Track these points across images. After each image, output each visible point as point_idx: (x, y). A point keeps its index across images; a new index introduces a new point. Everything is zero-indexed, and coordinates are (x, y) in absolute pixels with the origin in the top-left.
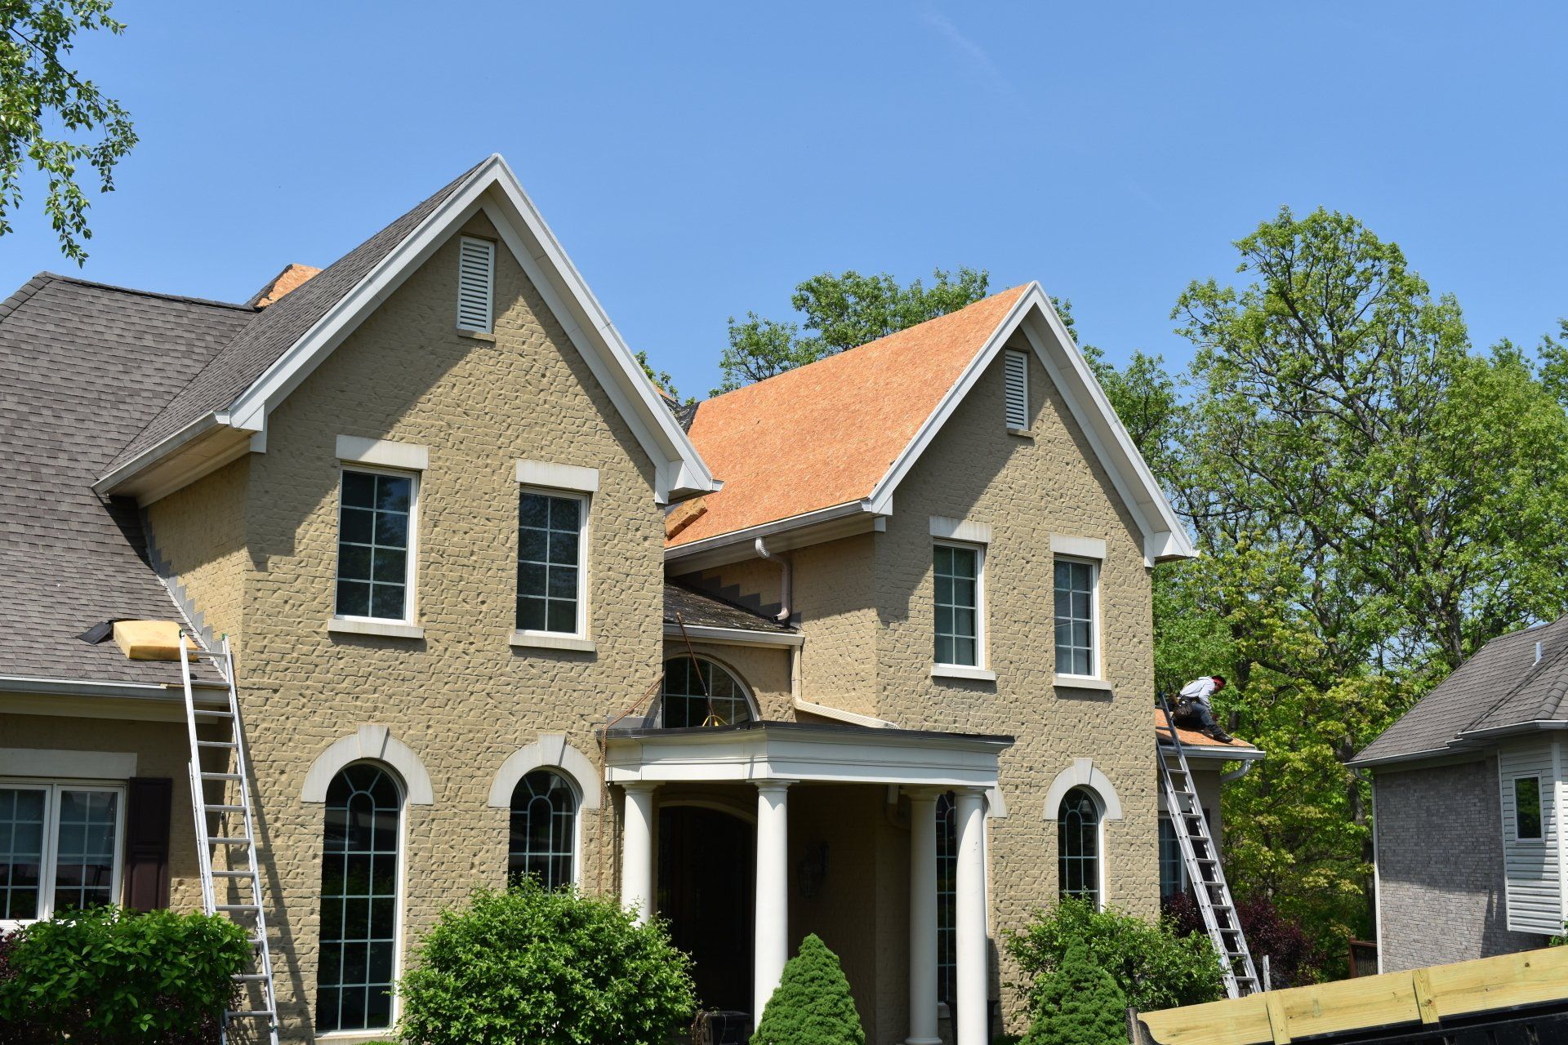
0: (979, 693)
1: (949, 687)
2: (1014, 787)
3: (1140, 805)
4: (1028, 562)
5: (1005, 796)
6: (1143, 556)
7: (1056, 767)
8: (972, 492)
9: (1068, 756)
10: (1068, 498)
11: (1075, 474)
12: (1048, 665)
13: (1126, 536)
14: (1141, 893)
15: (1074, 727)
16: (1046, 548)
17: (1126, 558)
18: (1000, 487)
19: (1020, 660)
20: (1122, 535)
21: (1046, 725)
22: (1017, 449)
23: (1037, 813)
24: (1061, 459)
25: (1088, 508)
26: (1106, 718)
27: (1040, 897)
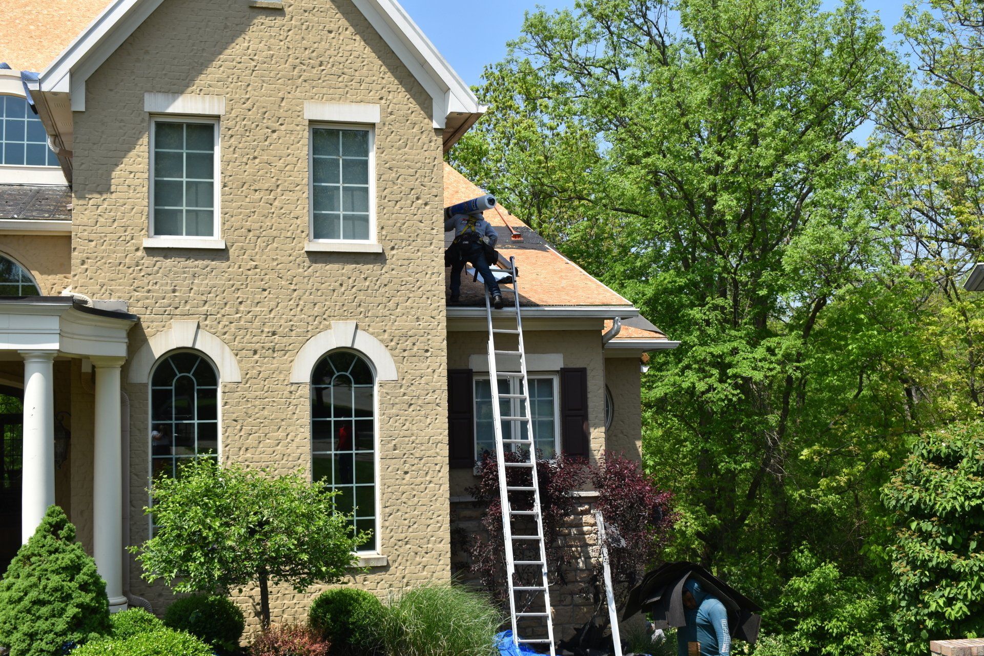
0: (206, 262)
1: (166, 257)
2: (252, 352)
3: (424, 365)
4: (274, 131)
5: (240, 362)
6: (430, 117)
7: (308, 331)
8: (199, 66)
9: (325, 319)
10: (329, 66)
11: (340, 42)
12: (299, 231)
13: (408, 99)
14: (423, 453)
15: (334, 290)
16: (299, 116)
17: (407, 120)
18: (238, 60)
19: (261, 227)
20: (401, 98)
21: (295, 290)
22: (262, 21)
23: (282, 377)
24: (321, 28)
25: (357, 74)
26: (377, 280)
27: (285, 459)
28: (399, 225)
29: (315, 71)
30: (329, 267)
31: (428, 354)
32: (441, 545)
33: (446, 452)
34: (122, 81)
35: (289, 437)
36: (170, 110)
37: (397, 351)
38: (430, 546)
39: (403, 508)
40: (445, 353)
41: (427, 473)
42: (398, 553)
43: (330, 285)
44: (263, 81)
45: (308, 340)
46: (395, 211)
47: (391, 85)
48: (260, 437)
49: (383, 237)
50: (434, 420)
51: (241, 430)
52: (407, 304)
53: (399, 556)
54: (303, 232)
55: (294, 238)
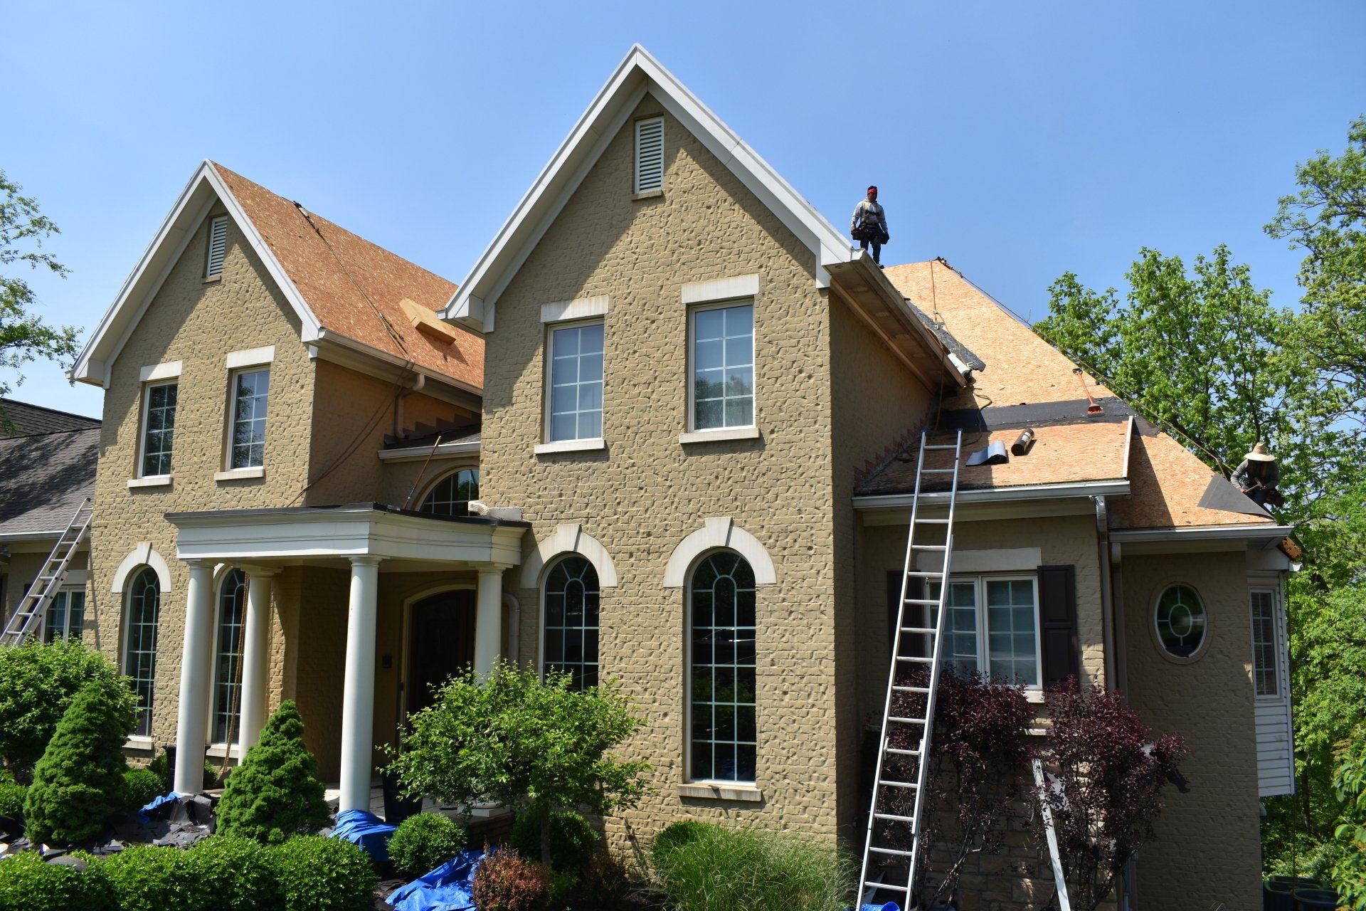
0: (588, 464)
1: (554, 462)
2: (628, 555)
3: (806, 565)
4: (653, 322)
5: (616, 565)
7: (682, 530)
8: (587, 270)
9: (699, 516)
10: (708, 243)
11: (719, 215)
13: (790, 261)
14: (804, 670)
17: (789, 286)
18: (622, 256)
19: (639, 423)
20: (783, 263)
22: (644, 212)
24: (700, 205)
25: (736, 246)
26: (755, 470)
27: (657, 671)
28: (779, 404)
29: (693, 252)
30: (704, 459)
31: (812, 552)
32: (825, 784)
33: (831, 669)
34: (524, 297)
35: (662, 646)
36: (562, 318)
37: (776, 549)
38: (812, 783)
39: (781, 734)
40: (831, 550)
41: (809, 695)
42: (775, 788)
43: (705, 479)
44: (644, 273)
45: (682, 540)
46: (775, 389)
47: (771, 251)
48: (633, 646)
49: (762, 420)
50: (817, 630)
51: (616, 637)
53: (776, 791)
54: (679, 423)
55: (670, 431)
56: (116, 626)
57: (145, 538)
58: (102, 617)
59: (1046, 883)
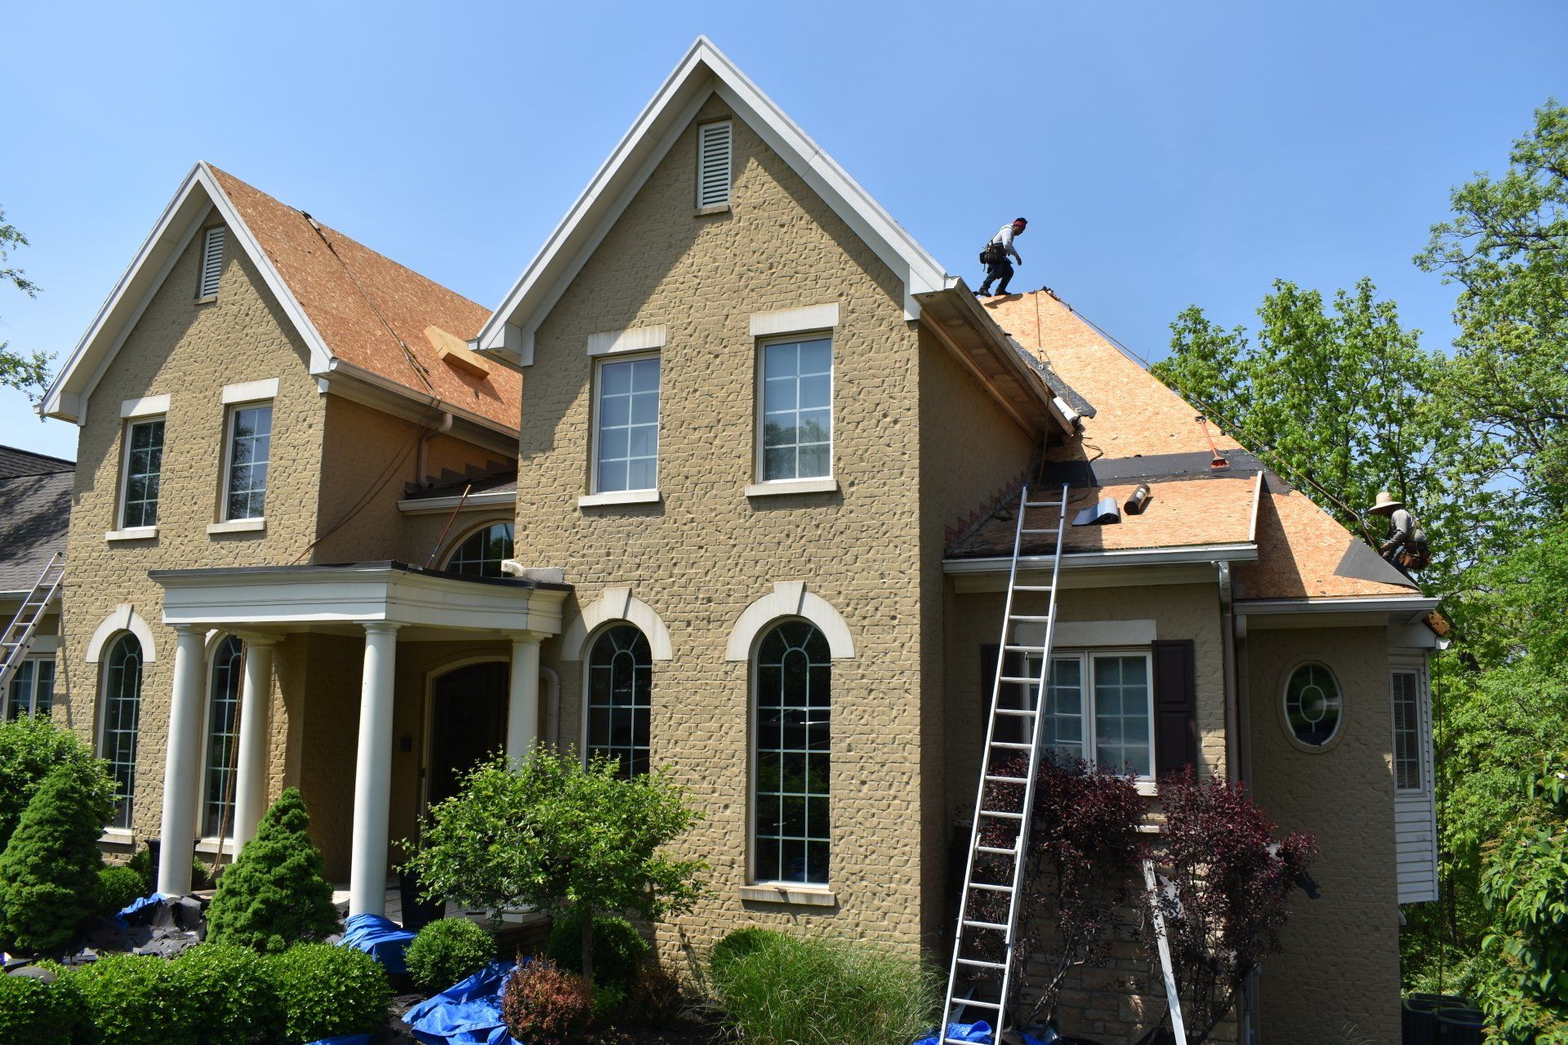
0: (640, 519)
1: (601, 516)
2: (685, 624)
3: (889, 637)
4: (717, 356)
5: (672, 635)
6: (902, 308)
7: (747, 596)
8: (642, 295)
9: (767, 580)
10: (780, 266)
11: (794, 235)
12: (741, 473)
13: (874, 289)
14: (885, 756)
15: (779, 543)
16: (744, 333)
17: (873, 317)
18: (681, 280)
19: (699, 472)
20: (867, 291)
21: (735, 546)
22: (707, 230)
23: (716, 654)
24: (772, 223)
25: (813, 269)
26: (832, 527)
27: (717, 757)
28: (860, 452)
29: (763, 276)
30: (774, 514)
31: (896, 622)
32: (908, 886)
33: (916, 756)
34: (568, 326)
35: (723, 728)
36: (612, 350)
37: (855, 618)
38: (893, 885)
39: (858, 830)
40: (917, 620)
41: (891, 785)
42: (851, 891)
43: (774, 537)
44: (707, 300)
45: (747, 607)
46: (856, 435)
47: (853, 277)
48: (690, 727)
49: (840, 471)
50: (901, 712)
51: (671, 718)
52: (869, 555)
53: (851, 894)
54: (745, 473)
55: (735, 482)
56: (91, 701)
57: (126, 599)
58: (75, 691)
59: (1157, 1000)
